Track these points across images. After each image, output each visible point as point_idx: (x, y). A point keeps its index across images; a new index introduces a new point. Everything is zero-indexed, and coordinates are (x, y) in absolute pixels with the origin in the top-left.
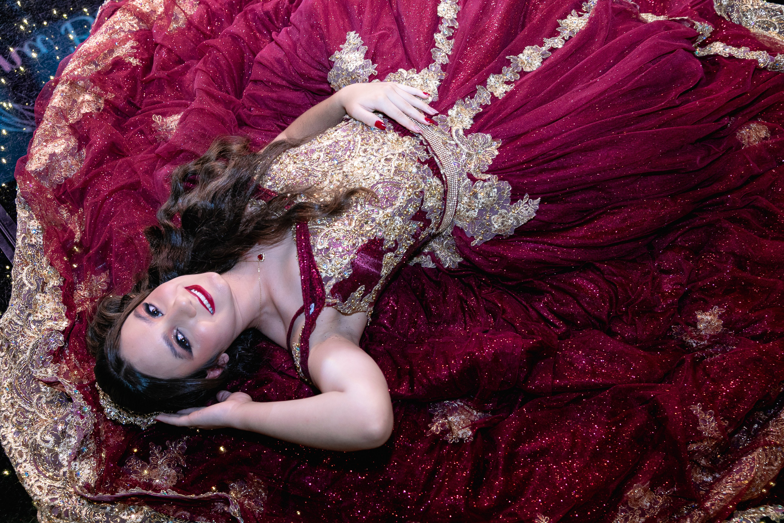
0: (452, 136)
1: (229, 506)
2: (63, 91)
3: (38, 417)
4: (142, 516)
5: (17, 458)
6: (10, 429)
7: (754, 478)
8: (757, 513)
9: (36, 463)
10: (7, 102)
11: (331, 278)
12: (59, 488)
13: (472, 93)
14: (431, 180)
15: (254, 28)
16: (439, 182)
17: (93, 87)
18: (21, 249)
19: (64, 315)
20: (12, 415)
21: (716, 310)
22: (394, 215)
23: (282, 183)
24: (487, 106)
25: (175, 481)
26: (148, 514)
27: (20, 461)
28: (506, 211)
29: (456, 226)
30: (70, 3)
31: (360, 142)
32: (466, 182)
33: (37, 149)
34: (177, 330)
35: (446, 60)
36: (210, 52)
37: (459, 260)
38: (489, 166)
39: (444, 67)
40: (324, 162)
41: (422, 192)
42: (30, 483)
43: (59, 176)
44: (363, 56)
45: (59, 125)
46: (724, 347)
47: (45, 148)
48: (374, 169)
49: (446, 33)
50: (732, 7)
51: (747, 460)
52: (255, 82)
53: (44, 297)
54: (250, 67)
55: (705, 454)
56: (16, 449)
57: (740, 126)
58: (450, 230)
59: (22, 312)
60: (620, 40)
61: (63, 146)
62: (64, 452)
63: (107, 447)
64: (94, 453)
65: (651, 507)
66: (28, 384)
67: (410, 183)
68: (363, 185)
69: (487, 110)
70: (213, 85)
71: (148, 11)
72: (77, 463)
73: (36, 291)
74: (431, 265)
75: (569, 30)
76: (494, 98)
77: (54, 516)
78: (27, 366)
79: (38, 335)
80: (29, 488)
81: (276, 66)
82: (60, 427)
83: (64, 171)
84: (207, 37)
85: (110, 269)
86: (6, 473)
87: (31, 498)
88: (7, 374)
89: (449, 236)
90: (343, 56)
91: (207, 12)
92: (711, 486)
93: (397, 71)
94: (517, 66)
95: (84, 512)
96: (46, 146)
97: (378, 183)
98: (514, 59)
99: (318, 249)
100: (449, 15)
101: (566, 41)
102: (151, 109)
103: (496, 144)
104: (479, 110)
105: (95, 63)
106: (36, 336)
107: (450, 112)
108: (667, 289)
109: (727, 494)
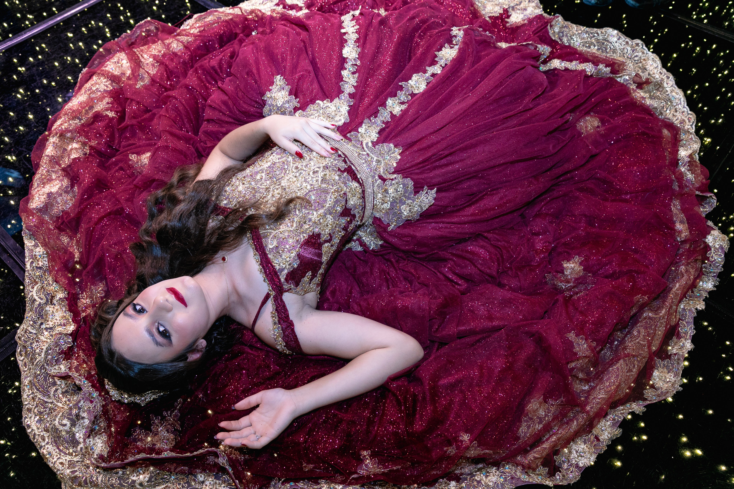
0: (363, 148)
1: (218, 458)
2: (54, 143)
3: (56, 405)
4: (148, 476)
5: (40, 442)
6: (33, 418)
7: (620, 383)
8: (625, 409)
9: (56, 444)
10: (11, 156)
11: (283, 270)
12: (77, 462)
13: (375, 114)
14: (351, 184)
15: (204, 80)
16: (356, 184)
17: (79, 137)
18: (30, 272)
19: (71, 320)
20: (34, 407)
21: (577, 259)
22: (326, 214)
23: (235, 200)
24: (388, 122)
25: (174, 443)
26: (153, 473)
27: (43, 444)
28: (411, 201)
29: (375, 217)
30: (56, 74)
31: (292, 161)
32: (378, 182)
33: (36, 190)
34: (159, 323)
35: (352, 90)
36: (170, 101)
37: (380, 243)
38: (395, 168)
39: (351, 96)
40: (266, 180)
41: (345, 194)
42: (53, 461)
43: (57, 210)
44: (287, 93)
45: (53, 170)
46: (586, 286)
47: (43, 189)
48: (305, 181)
49: (351, 69)
50: (562, 33)
51: (613, 370)
52: (209, 121)
53: (54, 308)
54: (204, 110)
55: (582, 370)
56: (39, 435)
57: (578, 120)
58: (371, 221)
59: (35, 322)
60: (484, 63)
61: (58, 186)
62: (80, 432)
63: (116, 423)
64: (105, 429)
65: (546, 415)
66: (45, 379)
67: (334, 188)
68: (298, 194)
69: (388, 125)
70: (175, 127)
71: (119, 74)
72: (91, 440)
73: (46, 304)
74: (360, 249)
75: (444, 59)
76: (393, 116)
77: (76, 485)
78: (43, 365)
79: (50, 339)
80: (52, 465)
81: (223, 107)
82: (74, 411)
83: (61, 206)
84: (167, 90)
85: (106, 279)
86: (34, 454)
87: (55, 473)
88: (27, 374)
89: (371, 225)
90: (273, 95)
91: (166, 71)
92: (589, 393)
93: (315, 102)
94: (408, 90)
95: (100, 479)
96: (43, 187)
97: (309, 191)
98: (405, 85)
99: (270, 249)
100: (352, 56)
101: (443, 67)
102: (128, 150)
103: (398, 151)
104: (382, 126)
105: (78, 118)
106: (49, 341)
107: (360, 130)
108: (539, 246)
109: (601, 398)
